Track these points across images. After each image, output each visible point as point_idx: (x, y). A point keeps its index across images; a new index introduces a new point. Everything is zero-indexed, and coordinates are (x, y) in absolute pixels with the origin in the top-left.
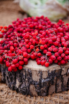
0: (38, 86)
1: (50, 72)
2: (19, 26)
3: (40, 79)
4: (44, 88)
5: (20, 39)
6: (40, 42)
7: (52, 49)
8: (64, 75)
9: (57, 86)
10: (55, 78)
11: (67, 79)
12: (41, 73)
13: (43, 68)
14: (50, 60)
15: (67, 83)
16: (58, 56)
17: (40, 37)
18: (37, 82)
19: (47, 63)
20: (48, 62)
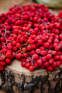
0: (21, 89)
1: (34, 77)
2: (12, 16)
3: (23, 83)
4: (27, 92)
5: (9, 33)
6: (29, 40)
7: (40, 52)
8: (52, 80)
9: (43, 90)
10: (40, 84)
11: (56, 84)
12: (23, 77)
13: (27, 72)
14: (36, 65)
15: (54, 87)
16: (45, 62)
17: (31, 33)
18: (19, 84)
19: (31, 67)
20: (33, 66)
